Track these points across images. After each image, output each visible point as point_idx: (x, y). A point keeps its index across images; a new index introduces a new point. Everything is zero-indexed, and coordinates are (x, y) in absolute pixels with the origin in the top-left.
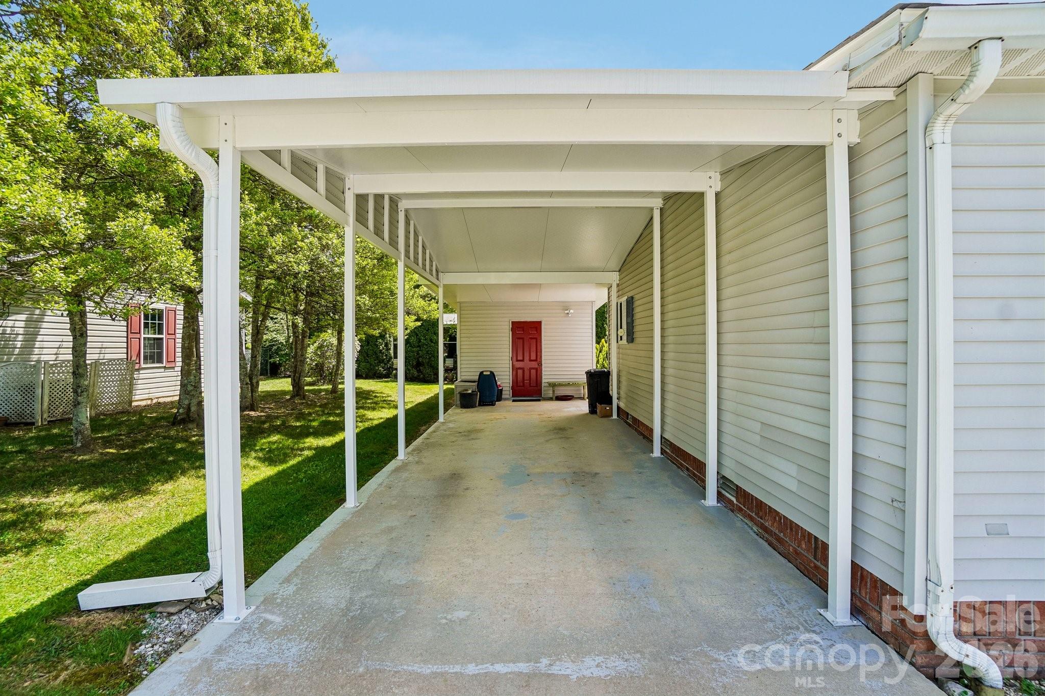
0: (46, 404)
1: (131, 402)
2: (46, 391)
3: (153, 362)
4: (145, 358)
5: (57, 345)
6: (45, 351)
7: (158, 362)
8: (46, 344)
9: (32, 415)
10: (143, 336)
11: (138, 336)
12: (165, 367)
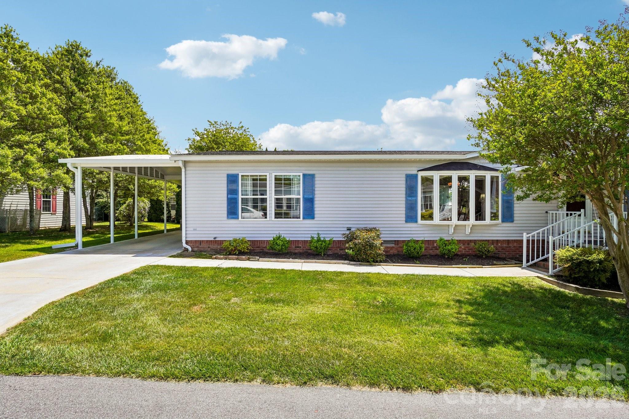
0: (9, 225)
1: (39, 227)
2: (10, 220)
3: (46, 211)
4: (43, 209)
5: (10, 203)
6: (6, 205)
7: (49, 211)
8: (7, 203)
9: (5, 229)
10: (42, 199)
11: (40, 199)
12: (51, 214)
